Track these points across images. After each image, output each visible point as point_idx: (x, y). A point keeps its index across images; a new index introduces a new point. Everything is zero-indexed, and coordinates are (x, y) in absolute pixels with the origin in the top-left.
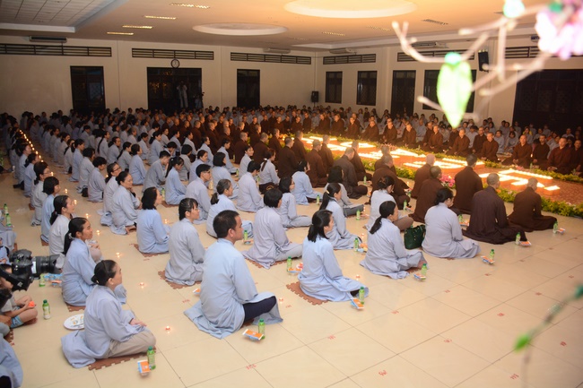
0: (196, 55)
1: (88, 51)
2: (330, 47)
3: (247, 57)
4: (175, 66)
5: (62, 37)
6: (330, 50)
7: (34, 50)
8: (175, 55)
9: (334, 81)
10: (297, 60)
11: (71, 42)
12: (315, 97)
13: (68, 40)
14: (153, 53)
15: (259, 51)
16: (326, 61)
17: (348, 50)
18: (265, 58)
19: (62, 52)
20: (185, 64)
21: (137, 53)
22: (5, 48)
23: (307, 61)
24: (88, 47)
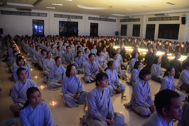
0: (76, 17)
1: (39, 14)
2: (123, 16)
3: (94, 19)
4: (69, 21)
5: (30, 9)
6: (123, 17)
7: (20, 14)
8: (69, 17)
9: (124, 28)
10: (111, 20)
11: (33, 11)
12: (117, 33)
13: (32, 10)
14: (61, 16)
15: (98, 17)
16: (121, 21)
17: (130, 17)
18: (100, 19)
19: (30, 14)
20: (73, 20)
21: (56, 16)
22: (10, 12)
23: (115, 21)
24: (39, 13)
